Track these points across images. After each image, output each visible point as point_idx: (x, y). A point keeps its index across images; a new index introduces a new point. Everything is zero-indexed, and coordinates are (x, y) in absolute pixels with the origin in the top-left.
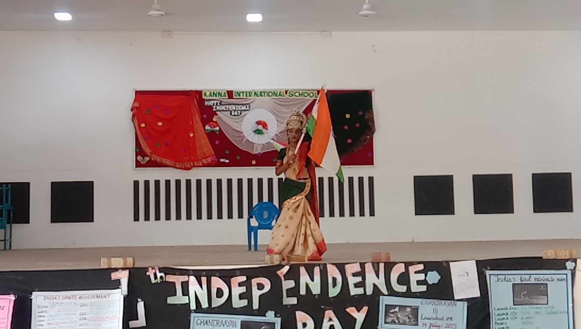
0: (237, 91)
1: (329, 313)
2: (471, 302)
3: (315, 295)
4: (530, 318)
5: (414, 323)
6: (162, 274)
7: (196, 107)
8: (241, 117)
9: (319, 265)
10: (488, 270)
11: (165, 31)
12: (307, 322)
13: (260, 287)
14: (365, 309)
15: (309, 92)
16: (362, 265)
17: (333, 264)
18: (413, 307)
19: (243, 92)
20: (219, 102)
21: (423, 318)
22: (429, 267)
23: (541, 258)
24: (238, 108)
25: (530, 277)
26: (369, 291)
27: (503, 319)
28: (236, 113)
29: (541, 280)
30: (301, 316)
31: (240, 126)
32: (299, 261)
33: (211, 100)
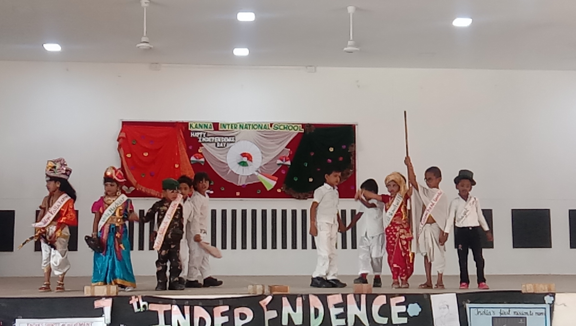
0: (223, 123)
3: (297, 325)
6: (145, 303)
7: (182, 139)
8: (227, 148)
9: (302, 296)
10: (468, 303)
11: (153, 63)
13: (243, 316)
15: (293, 125)
16: (344, 296)
17: (315, 295)
19: (229, 125)
20: (204, 134)
22: (410, 299)
23: (520, 292)
24: (223, 140)
25: (509, 311)
26: (351, 322)
28: (221, 145)
29: (520, 314)
31: (224, 157)
32: (281, 292)
33: (197, 132)
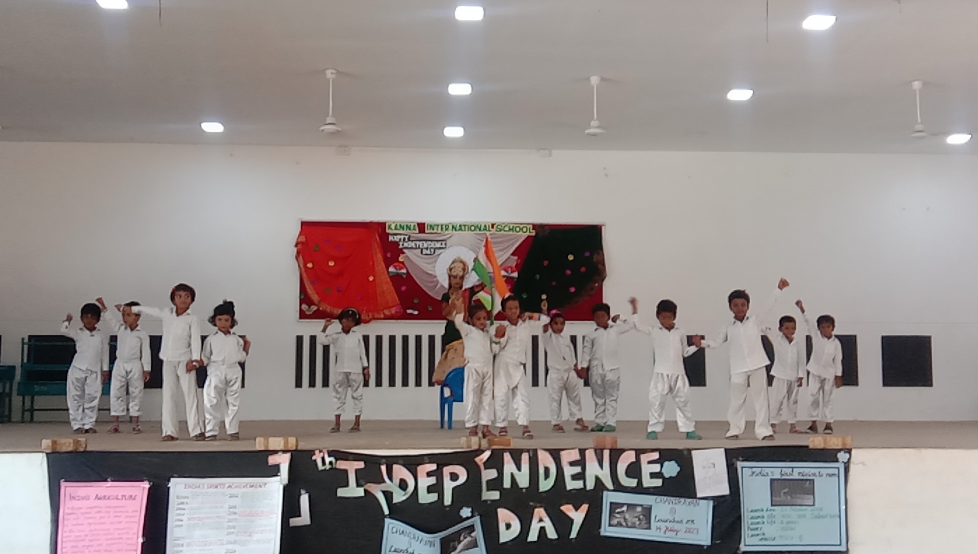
0: (430, 223)
1: (540, 512)
2: (718, 501)
3: (522, 489)
4: (792, 522)
5: (646, 526)
6: (332, 459)
7: (378, 244)
8: (436, 256)
9: (528, 451)
10: (739, 460)
11: (340, 147)
12: (512, 523)
13: (454, 477)
14: (585, 507)
15: (521, 226)
16: (582, 452)
17: (546, 450)
18: (644, 506)
19: (438, 225)
20: (407, 237)
21: (657, 520)
22: (665, 455)
23: (807, 447)
24: (431, 245)
26: (590, 485)
27: (758, 523)
28: (428, 252)
29: (806, 475)
30: (504, 515)
31: (433, 267)
32: (502, 445)
33: (396, 234)
